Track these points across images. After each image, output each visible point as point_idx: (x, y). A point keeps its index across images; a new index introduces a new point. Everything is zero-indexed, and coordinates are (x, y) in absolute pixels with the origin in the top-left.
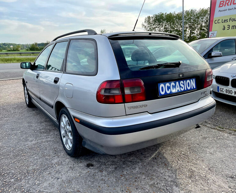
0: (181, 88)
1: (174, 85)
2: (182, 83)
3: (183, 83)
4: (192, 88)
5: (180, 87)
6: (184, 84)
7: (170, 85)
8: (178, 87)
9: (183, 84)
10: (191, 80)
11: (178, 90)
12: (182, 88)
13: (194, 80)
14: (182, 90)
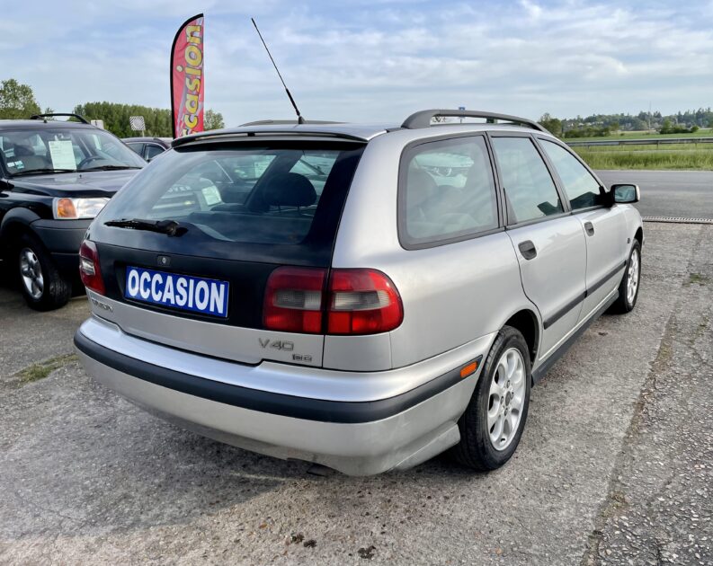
0: (178, 297)
1: (161, 282)
2: (182, 285)
3: (185, 285)
4: (212, 309)
5: (176, 292)
6: (187, 289)
7: (152, 277)
8: (169, 291)
9: (185, 288)
10: (214, 285)
11: (168, 300)
12: (181, 298)
13: (222, 287)
14: (181, 303)
